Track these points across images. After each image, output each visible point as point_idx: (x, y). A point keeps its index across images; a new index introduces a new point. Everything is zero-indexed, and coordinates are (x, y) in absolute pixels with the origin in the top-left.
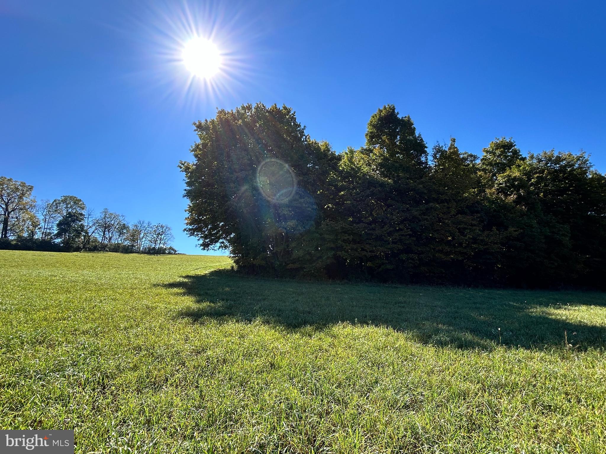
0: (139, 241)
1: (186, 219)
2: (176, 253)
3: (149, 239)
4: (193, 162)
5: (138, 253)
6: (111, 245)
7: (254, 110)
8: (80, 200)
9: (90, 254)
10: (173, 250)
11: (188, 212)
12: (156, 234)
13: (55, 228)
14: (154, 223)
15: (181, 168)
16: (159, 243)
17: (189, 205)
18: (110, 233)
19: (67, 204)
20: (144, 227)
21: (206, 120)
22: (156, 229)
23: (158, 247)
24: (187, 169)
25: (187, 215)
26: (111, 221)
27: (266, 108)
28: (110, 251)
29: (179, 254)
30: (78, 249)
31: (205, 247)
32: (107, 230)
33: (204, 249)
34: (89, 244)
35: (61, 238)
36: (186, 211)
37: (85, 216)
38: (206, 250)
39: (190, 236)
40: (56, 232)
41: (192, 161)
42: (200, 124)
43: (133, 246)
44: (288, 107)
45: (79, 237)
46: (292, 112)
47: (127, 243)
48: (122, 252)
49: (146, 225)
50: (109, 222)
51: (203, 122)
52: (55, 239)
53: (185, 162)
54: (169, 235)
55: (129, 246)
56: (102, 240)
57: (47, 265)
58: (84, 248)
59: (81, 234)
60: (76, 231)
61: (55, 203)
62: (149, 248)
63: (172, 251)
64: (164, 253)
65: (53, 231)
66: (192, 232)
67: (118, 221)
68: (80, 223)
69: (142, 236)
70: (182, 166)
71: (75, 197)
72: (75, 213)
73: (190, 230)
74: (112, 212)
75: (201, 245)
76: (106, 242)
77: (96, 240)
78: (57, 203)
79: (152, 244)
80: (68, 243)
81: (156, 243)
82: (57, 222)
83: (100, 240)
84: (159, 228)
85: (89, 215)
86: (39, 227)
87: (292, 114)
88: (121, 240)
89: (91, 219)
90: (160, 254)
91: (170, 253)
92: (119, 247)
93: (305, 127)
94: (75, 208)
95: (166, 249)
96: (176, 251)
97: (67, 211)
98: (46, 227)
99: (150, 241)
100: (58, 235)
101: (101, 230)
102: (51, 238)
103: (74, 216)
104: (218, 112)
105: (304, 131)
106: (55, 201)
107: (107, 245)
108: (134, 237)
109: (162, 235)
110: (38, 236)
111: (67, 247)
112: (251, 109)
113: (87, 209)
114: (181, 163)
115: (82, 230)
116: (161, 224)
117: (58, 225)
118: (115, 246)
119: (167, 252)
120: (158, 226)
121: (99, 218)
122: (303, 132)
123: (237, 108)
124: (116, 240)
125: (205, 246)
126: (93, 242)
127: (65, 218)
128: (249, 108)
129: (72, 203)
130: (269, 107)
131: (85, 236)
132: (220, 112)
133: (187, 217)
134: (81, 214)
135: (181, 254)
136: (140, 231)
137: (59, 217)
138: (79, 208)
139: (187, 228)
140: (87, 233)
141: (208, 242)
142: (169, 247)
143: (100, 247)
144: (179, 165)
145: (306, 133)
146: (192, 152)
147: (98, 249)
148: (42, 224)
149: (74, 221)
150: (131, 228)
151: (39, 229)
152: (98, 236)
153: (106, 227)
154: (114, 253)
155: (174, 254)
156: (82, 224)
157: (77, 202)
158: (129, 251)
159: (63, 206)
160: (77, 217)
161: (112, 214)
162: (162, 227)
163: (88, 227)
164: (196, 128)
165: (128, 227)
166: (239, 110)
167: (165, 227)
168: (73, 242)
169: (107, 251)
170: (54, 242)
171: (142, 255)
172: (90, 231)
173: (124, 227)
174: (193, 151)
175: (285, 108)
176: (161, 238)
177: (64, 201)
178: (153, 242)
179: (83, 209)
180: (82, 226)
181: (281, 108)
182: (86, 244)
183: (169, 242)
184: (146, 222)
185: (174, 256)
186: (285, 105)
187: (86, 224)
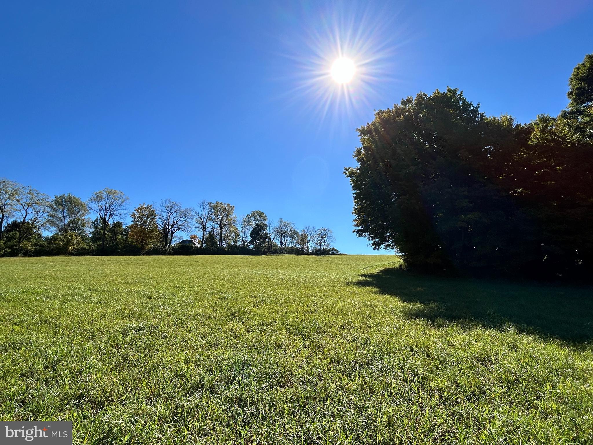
0: (307, 244)
1: (354, 221)
2: (339, 253)
3: (315, 242)
4: (357, 167)
5: (307, 254)
6: (287, 248)
7: (414, 101)
8: (263, 214)
9: (273, 257)
10: (336, 250)
11: (354, 214)
12: (320, 237)
13: (249, 237)
14: (318, 228)
15: (346, 174)
16: (323, 245)
17: (354, 208)
18: (285, 239)
19: (255, 218)
20: (310, 231)
21: (368, 124)
22: (320, 233)
23: (323, 249)
24: (352, 174)
25: (355, 217)
26: (285, 228)
27: (428, 96)
28: (286, 254)
29: (341, 254)
30: (264, 253)
31: (376, 247)
32: (283, 236)
33: (375, 249)
34: (271, 248)
35: (253, 245)
36: (353, 214)
37: (268, 226)
38: (377, 250)
39: (359, 237)
40: (250, 240)
41: (356, 165)
42: (363, 129)
43: (303, 248)
44: (453, 88)
45: (264, 243)
46: (458, 92)
47: (297, 246)
48: (295, 254)
49: (311, 230)
50: (284, 229)
51: (365, 126)
52: (250, 245)
53: (349, 168)
54: (331, 237)
55: (300, 248)
56: (280, 245)
57: (253, 266)
58: (268, 251)
59: (266, 240)
60: (262, 238)
61: (247, 217)
62: (316, 250)
63: (334, 252)
64: (328, 254)
65: (248, 239)
66: (360, 233)
67: (290, 228)
68: (265, 232)
69: (309, 239)
70: (347, 172)
71: (260, 211)
72: (261, 224)
73: (359, 230)
74: (285, 221)
75: (373, 245)
76: (283, 246)
77: (276, 245)
78: (248, 218)
79: (317, 246)
80: (258, 248)
81: (320, 245)
82: (250, 232)
83: (278, 244)
84: (322, 231)
85: (270, 225)
86: (239, 236)
87: (459, 95)
88: (293, 244)
89: (272, 228)
90: (325, 255)
91: (333, 254)
92: (293, 249)
93: (479, 104)
94: (260, 220)
95: (329, 250)
96: (338, 252)
97: (256, 223)
98: (244, 237)
99: (316, 243)
100: (251, 242)
101: (278, 236)
102: (247, 245)
103: (261, 226)
104: (375, 114)
105: (479, 109)
106: (247, 216)
107: (284, 248)
108: (303, 240)
109: (325, 237)
110: (239, 244)
111: (257, 252)
112: (412, 101)
113: (268, 220)
114: (345, 170)
115: (267, 237)
116: (323, 228)
117: (251, 234)
118: (290, 249)
119: (330, 252)
120: (321, 230)
121: (277, 226)
122: (477, 111)
123: (395, 105)
124: (290, 244)
125: (376, 245)
126: (274, 247)
127: (255, 228)
128: (409, 101)
129: (258, 217)
130: (430, 94)
131: (268, 242)
132: (378, 114)
133: (355, 219)
134: (265, 224)
135: (342, 254)
136: (307, 235)
137: (251, 228)
138: (263, 220)
139: (356, 229)
140: (270, 239)
141: (378, 242)
142: (331, 248)
143: (279, 251)
144: (344, 172)
145: (480, 111)
146: (355, 158)
147: (278, 252)
148: (241, 234)
149: (260, 230)
150: (300, 233)
151: (239, 238)
152: (277, 242)
153: (282, 234)
154: (290, 255)
155: (337, 254)
156: (266, 233)
157: (261, 215)
158: (301, 252)
159: (252, 219)
160: (262, 227)
161: (285, 222)
162: (325, 230)
163: (270, 235)
164: (359, 134)
165: (298, 232)
166: (396, 107)
167: (327, 230)
168: (261, 247)
169: (284, 253)
170: (249, 248)
171: (311, 256)
172: (272, 237)
173: (295, 233)
174: (355, 156)
175: (450, 91)
176: (325, 240)
177: (253, 215)
178: (318, 244)
179: (266, 220)
180: (266, 234)
181: (446, 92)
182: (269, 248)
183: (331, 244)
184: (311, 227)
185: (337, 256)
186: (449, 87)
187: (268, 232)
